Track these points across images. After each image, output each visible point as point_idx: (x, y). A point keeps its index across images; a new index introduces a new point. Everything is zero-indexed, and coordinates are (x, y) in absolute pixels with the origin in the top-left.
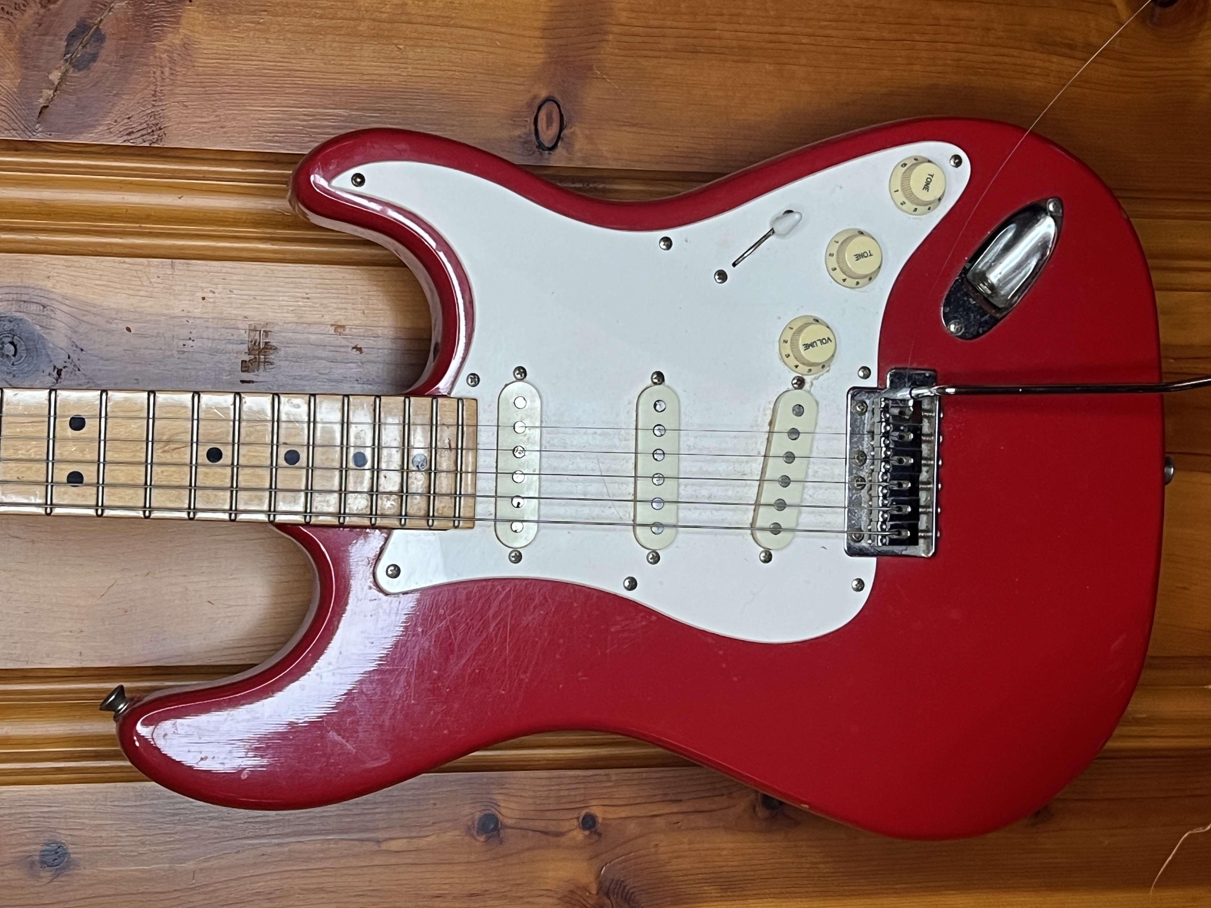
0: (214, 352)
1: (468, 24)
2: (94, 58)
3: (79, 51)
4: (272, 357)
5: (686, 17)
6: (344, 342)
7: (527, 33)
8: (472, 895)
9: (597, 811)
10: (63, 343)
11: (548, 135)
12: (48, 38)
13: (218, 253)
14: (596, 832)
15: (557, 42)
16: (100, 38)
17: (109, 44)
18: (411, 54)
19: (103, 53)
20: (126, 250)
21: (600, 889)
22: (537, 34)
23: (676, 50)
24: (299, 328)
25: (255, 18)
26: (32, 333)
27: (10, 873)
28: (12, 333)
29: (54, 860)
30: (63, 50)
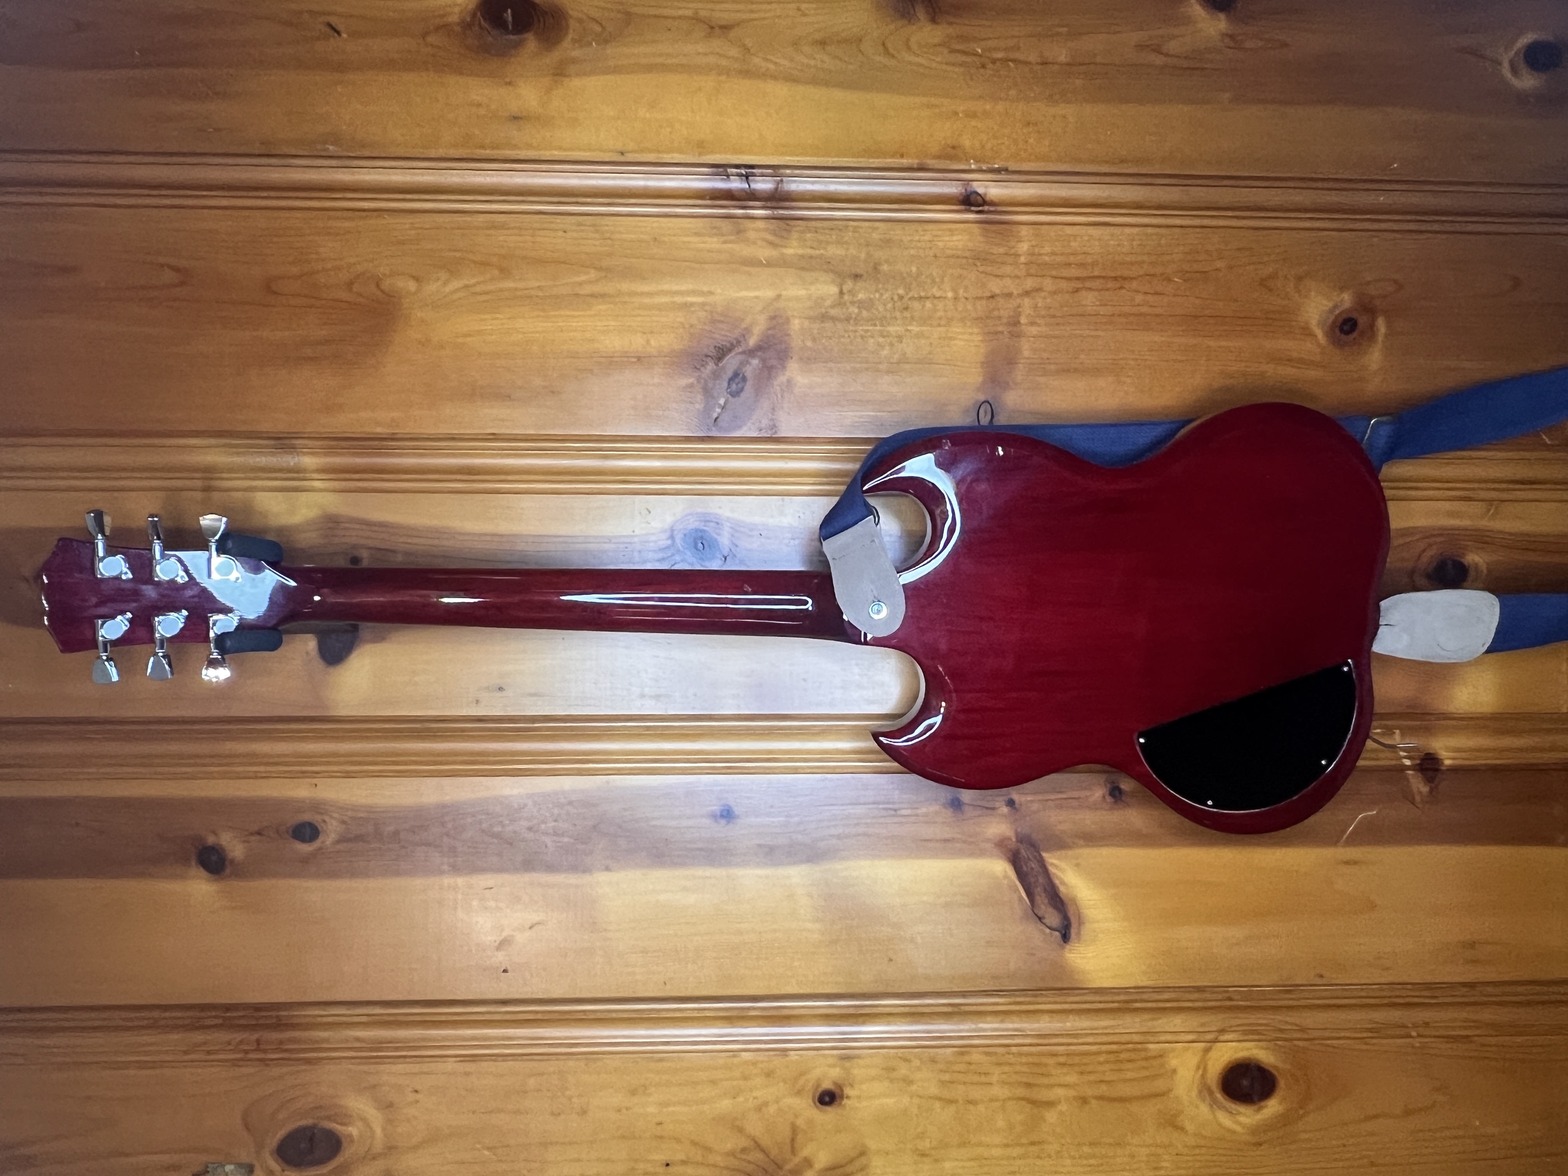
0: (804, 546)
1: (940, 362)
2: (742, 389)
3: (734, 387)
5: (1062, 352)
7: (973, 366)
8: (946, 841)
9: (1015, 797)
10: (727, 542)
11: (984, 421)
12: (718, 381)
13: (807, 493)
14: (1015, 808)
15: (989, 370)
17: (749, 383)
18: (909, 380)
19: (746, 388)
20: (760, 492)
21: (1017, 840)
22: (978, 366)
23: (1057, 371)
25: (825, 364)
26: (711, 537)
27: (704, 820)
28: (702, 538)
29: (727, 815)
30: (726, 388)
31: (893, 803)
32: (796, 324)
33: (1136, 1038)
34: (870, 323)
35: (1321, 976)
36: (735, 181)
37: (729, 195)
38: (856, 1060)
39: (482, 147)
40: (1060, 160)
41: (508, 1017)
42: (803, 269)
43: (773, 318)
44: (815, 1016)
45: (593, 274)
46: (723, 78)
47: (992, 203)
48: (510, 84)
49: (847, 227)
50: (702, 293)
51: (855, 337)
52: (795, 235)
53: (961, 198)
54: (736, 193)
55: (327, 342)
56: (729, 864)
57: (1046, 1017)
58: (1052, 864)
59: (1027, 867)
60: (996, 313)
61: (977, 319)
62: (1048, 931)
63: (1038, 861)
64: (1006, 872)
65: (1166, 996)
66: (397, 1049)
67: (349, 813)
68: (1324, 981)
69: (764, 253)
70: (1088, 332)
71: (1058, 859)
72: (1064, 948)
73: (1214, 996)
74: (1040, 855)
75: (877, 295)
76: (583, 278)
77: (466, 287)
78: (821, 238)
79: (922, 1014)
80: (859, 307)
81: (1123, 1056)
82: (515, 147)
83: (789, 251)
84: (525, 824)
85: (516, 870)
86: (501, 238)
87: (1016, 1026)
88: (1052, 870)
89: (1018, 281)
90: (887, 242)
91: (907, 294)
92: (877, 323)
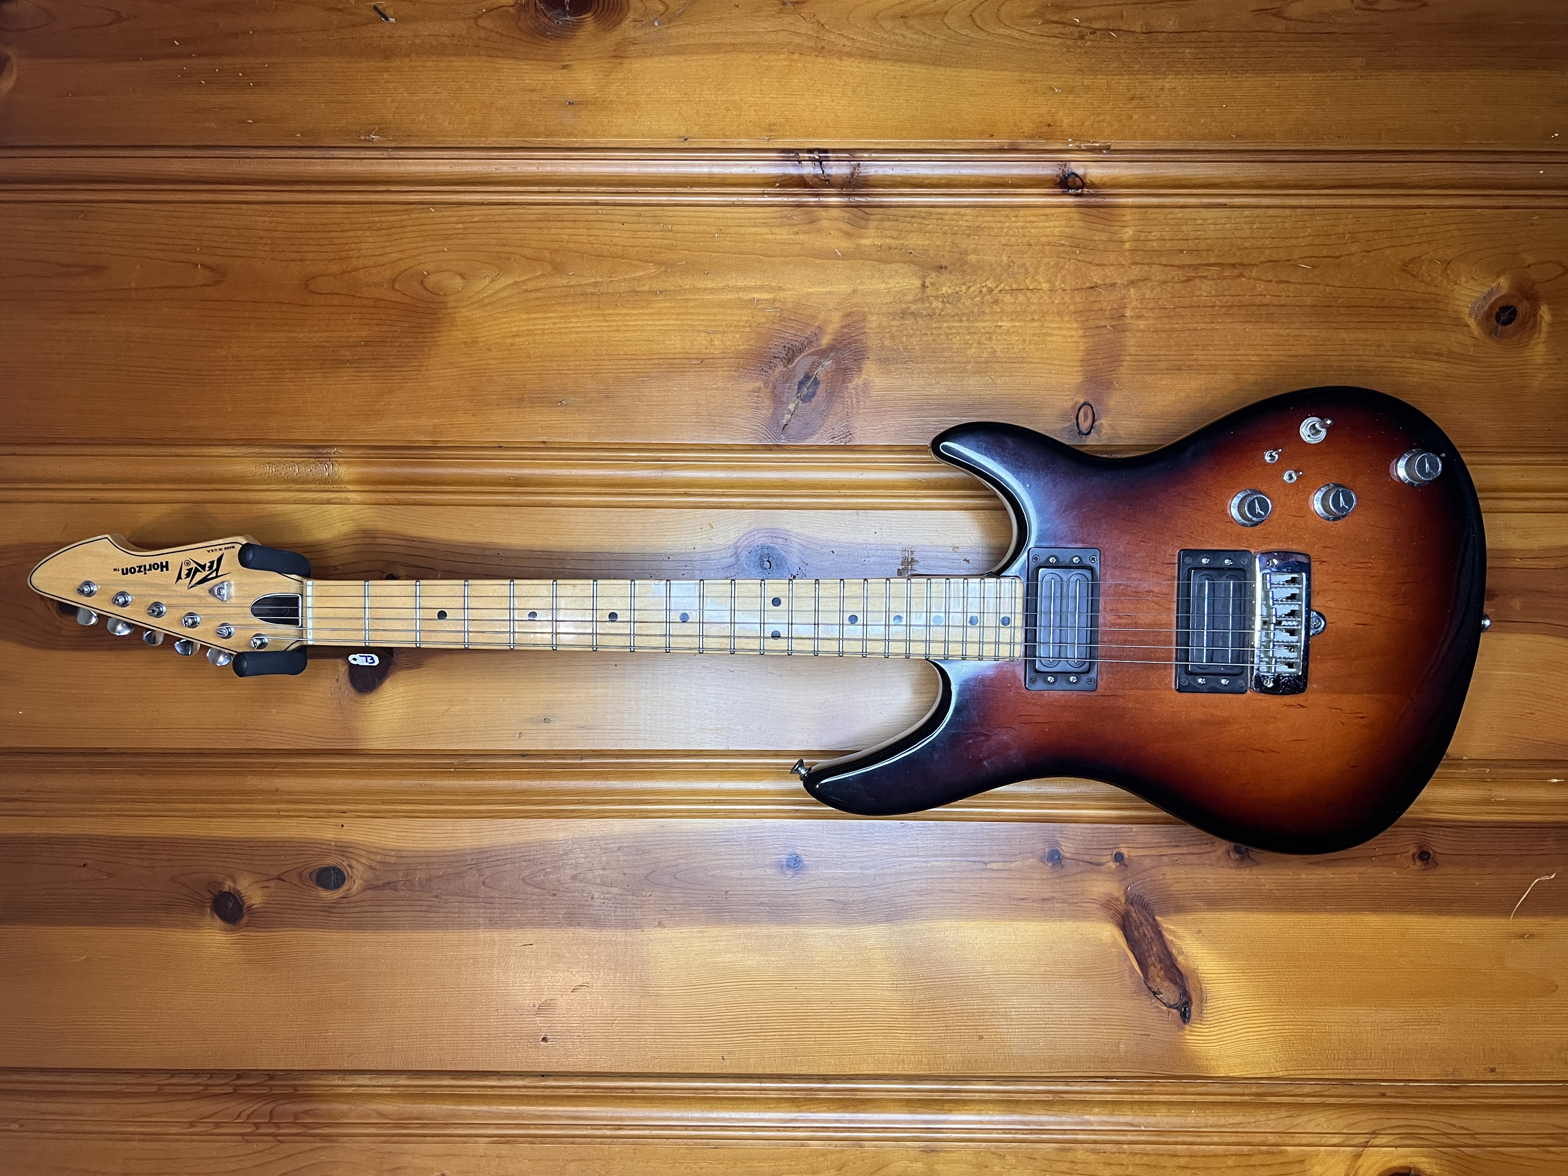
0: (881, 564)
1: (1035, 360)
2: (814, 394)
3: (805, 390)
4: (915, 567)
5: (1173, 348)
6: (958, 557)
7: (1072, 364)
8: (1045, 900)
9: (1125, 851)
10: (796, 560)
11: (1085, 425)
12: (788, 385)
13: (884, 506)
14: (1123, 864)
15: (1090, 368)
16: (816, 383)
17: (822, 386)
18: (999, 381)
19: (818, 393)
20: (832, 506)
21: (1126, 901)
22: (1078, 364)
23: (1168, 369)
24: (931, 549)
25: (906, 366)
26: (779, 555)
27: (769, 871)
28: (769, 556)
29: (795, 864)
30: (796, 391)
31: (983, 855)
32: (873, 322)
33: (1272, 1139)
34: (956, 318)
35: (1493, 1070)
36: (808, 166)
37: (801, 182)
38: (941, 1154)
39: (537, 135)
40: (1169, 138)
41: (548, 1092)
42: (881, 261)
43: (849, 315)
44: (895, 1100)
45: (652, 269)
46: (796, 56)
47: (1093, 185)
48: (564, 67)
49: (931, 213)
50: (772, 289)
51: (940, 334)
52: (873, 224)
53: (1058, 180)
54: (808, 180)
55: (367, 344)
56: (796, 922)
57: (1164, 1110)
58: (1168, 930)
59: (1139, 933)
60: (1096, 306)
61: (1076, 312)
62: (1165, 1008)
63: (1150, 925)
64: (1113, 936)
65: (1307, 1090)
66: (423, 1126)
67: (379, 858)
68: (1499, 1077)
69: (840, 244)
70: (1202, 326)
71: (1174, 925)
72: (1183, 1029)
73: (1363, 1091)
74: (1154, 920)
75: (964, 288)
76: (641, 274)
77: (516, 283)
78: (901, 226)
79: (1018, 1102)
80: (943, 301)
81: (1255, 1160)
82: (569, 135)
83: (866, 242)
84: (570, 872)
85: (558, 925)
86: (554, 231)
87: (1128, 1119)
88: (1168, 936)
89: (1122, 270)
90: (975, 230)
91: (997, 287)
92: (964, 319)
